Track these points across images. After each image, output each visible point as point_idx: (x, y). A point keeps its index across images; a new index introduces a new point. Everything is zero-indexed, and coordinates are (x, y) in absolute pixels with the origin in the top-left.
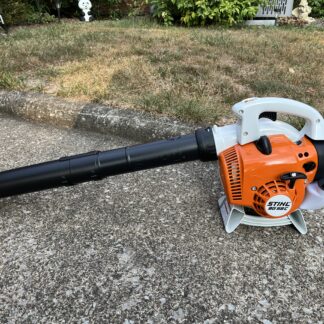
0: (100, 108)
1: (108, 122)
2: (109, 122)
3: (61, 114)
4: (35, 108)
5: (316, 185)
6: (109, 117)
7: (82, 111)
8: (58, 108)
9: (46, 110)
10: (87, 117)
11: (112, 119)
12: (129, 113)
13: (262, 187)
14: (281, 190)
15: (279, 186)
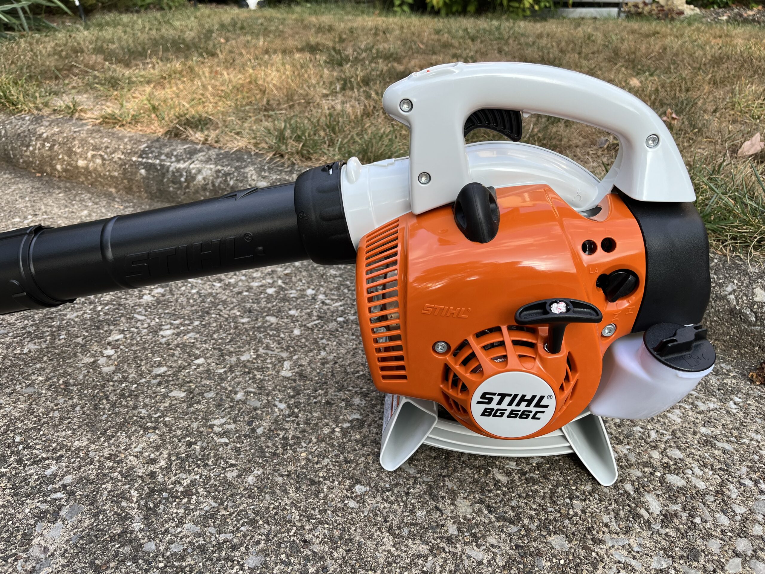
0: (180, 148)
1: (191, 178)
2: (193, 178)
3: (99, 161)
4: (51, 148)
5: (639, 343)
6: (194, 167)
7: (142, 154)
8: (96, 148)
9: (70, 152)
10: (149, 167)
11: (199, 171)
12: (240, 159)
13: (465, 344)
14: (520, 356)
15: (516, 343)
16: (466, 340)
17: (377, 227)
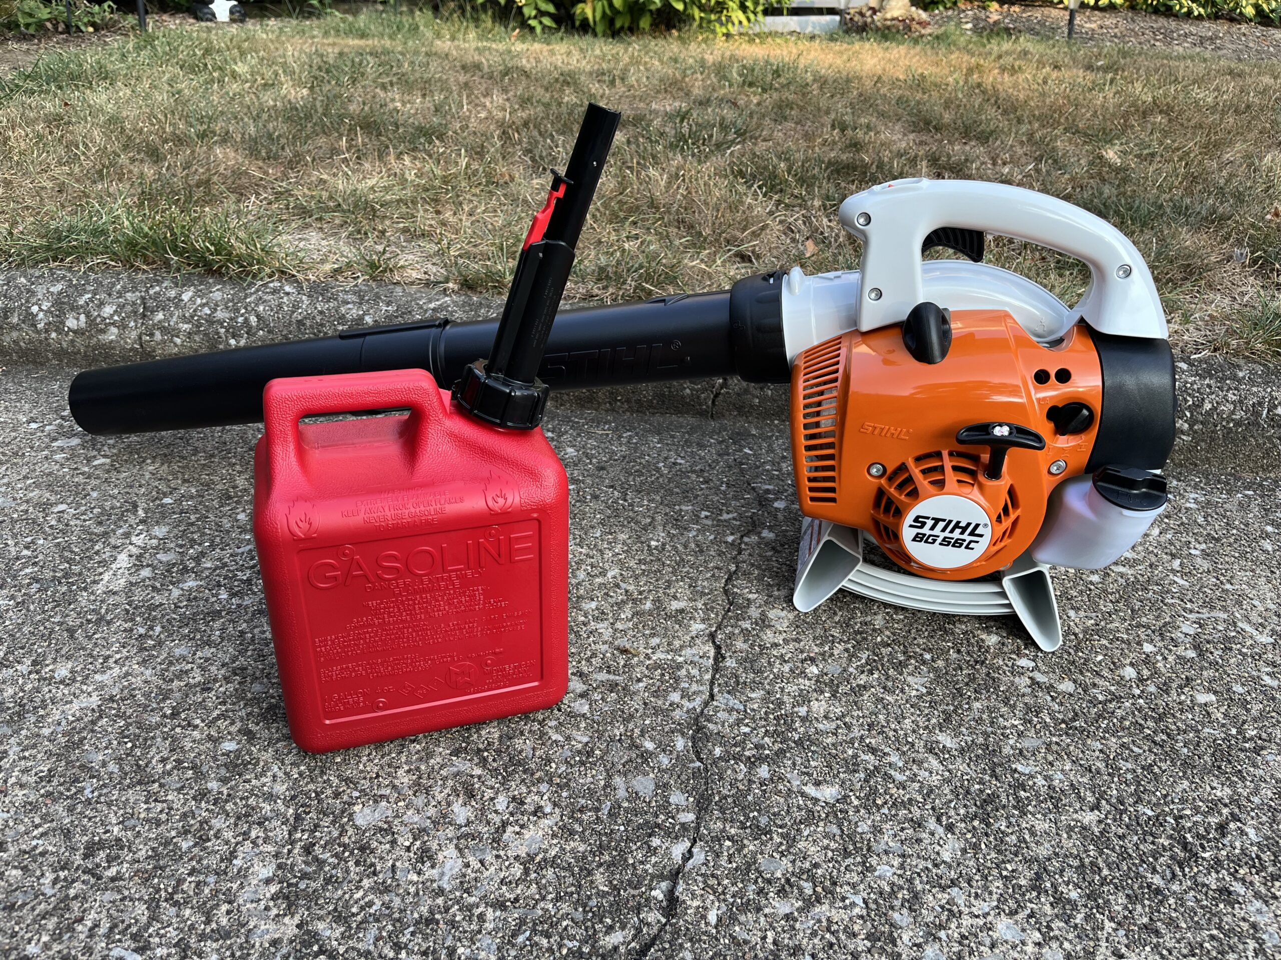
5: (1088, 484)
13: (903, 468)
14: (959, 481)
15: (955, 468)
16: (903, 464)
17: (816, 343)
